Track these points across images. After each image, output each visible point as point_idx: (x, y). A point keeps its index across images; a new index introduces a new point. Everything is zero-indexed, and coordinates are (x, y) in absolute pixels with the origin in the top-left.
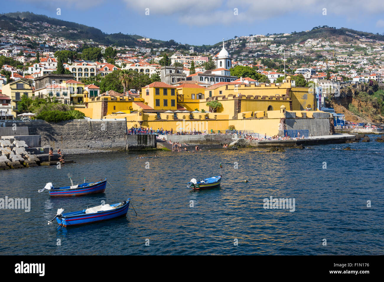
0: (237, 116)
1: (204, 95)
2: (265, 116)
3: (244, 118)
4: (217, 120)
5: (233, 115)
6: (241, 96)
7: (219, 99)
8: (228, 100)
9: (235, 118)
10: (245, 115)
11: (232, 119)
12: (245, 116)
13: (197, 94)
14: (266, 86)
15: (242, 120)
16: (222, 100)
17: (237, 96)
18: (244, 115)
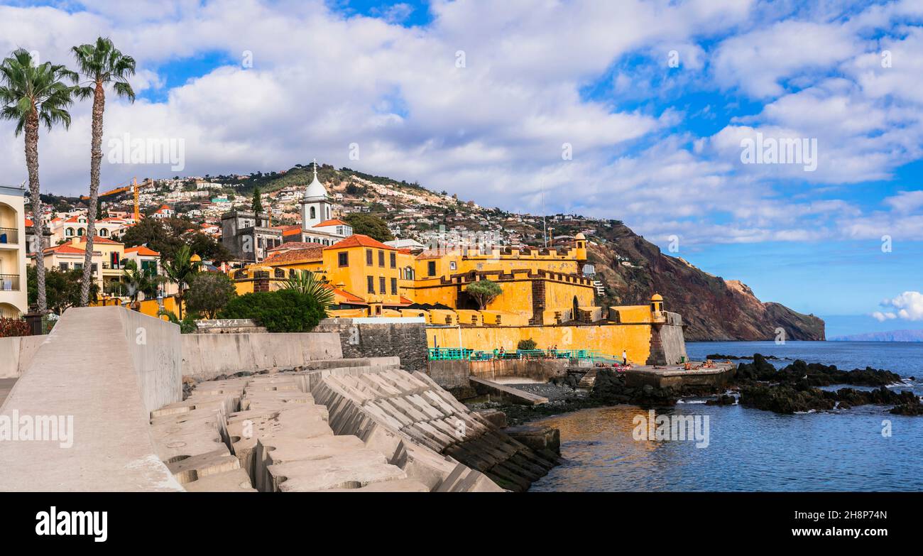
0: (542, 319)
1: (414, 270)
2: (611, 318)
3: (559, 322)
4: (502, 327)
5: (531, 315)
6: (542, 273)
7: (489, 277)
8: (514, 281)
9: (537, 321)
10: (560, 315)
11: (527, 324)
12: (561, 318)
13: (404, 269)
14: (540, 254)
15: (554, 326)
16: (500, 282)
17: (535, 272)
18: (557, 315)
